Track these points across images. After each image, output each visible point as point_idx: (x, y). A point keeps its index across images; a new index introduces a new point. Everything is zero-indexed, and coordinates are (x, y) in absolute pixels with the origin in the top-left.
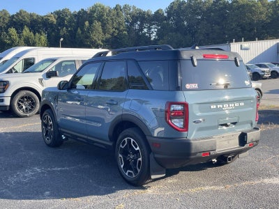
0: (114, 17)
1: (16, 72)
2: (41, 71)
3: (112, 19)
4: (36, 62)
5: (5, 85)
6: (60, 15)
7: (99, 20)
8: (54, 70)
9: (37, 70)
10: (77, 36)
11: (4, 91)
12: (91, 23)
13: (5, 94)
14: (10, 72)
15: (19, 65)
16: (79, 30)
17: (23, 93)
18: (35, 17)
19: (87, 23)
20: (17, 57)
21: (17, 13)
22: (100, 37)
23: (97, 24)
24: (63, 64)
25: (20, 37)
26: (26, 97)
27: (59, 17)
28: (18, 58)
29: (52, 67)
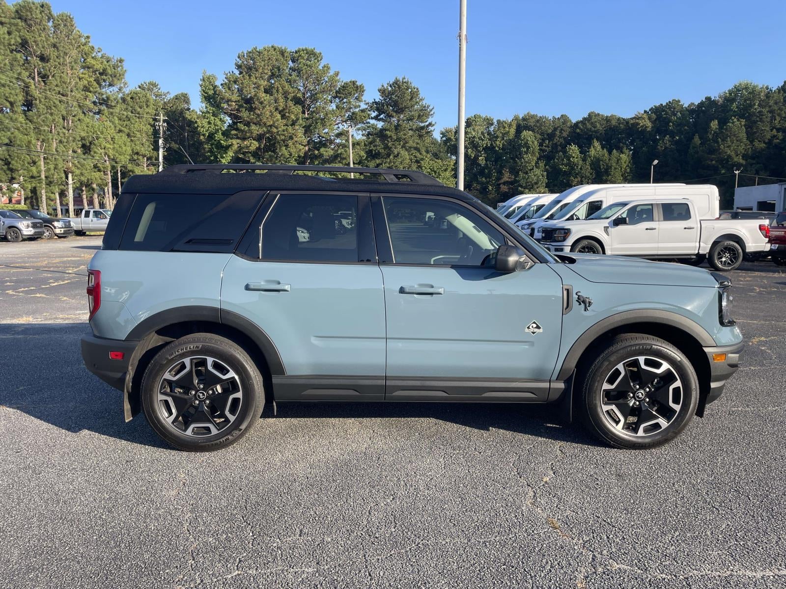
0: (776, 108)
1: (578, 219)
2: (608, 218)
3: (771, 112)
4: (604, 206)
5: (567, 233)
6: (661, 115)
7: (741, 116)
8: (624, 216)
9: (604, 216)
10: (691, 151)
11: (564, 240)
12: (723, 122)
13: (565, 243)
14: (571, 218)
15: (582, 210)
16: (697, 140)
17: (585, 243)
18: (614, 123)
19: (714, 124)
20: (580, 200)
21: (585, 119)
22: (741, 149)
23: (737, 125)
24: (638, 209)
25: (584, 160)
26: (587, 248)
27: (659, 117)
28: (582, 201)
29: (623, 212)
